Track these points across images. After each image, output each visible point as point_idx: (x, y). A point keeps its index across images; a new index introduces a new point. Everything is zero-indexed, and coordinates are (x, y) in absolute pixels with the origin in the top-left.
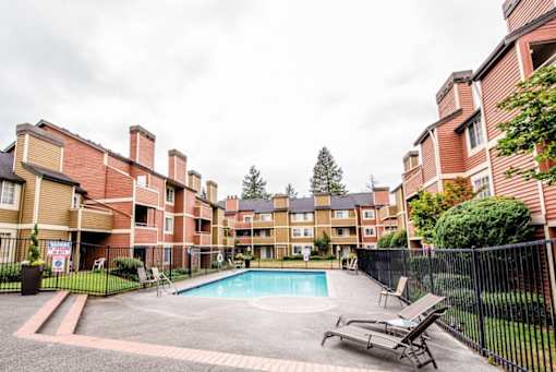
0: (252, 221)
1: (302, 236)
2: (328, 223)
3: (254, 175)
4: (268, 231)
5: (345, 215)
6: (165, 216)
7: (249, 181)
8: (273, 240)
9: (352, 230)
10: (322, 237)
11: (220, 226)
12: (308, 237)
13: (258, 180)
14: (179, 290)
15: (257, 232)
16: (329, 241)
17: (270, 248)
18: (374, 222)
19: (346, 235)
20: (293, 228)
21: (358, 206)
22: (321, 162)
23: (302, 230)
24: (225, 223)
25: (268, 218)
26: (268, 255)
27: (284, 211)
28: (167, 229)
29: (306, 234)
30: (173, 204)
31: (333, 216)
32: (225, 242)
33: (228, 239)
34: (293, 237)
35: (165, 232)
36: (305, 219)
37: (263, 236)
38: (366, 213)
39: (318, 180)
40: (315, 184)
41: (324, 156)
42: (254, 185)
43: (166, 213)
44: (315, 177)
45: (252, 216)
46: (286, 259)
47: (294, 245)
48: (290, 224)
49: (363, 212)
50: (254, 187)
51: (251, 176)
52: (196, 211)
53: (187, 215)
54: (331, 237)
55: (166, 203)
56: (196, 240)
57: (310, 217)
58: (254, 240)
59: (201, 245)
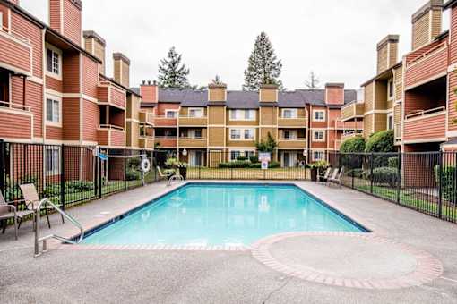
0: (177, 116)
1: (242, 139)
2: (274, 123)
3: (174, 59)
4: (198, 131)
5: (294, 114)
6: (46, 96)
7: (166, 67)
8: (206, 142)
9: (301, 133)
10: (266, 140)
11: (135, 120)
12: (250, 140)
13: (179, 67)
14: (86, 229)
15: (184, 131)
16: (274, 145)
17: (201, 153)
18: (324, 125)
19: (294, 138)
20: (231, 127)
21: (308, 105)
22: (258, 51)
23: (241, 130)
24: (141, 116)
25: (199, 114)
26: (198, 163)
27: (221, 105)
28: (50, 118)
29: (246, 136)
30: (59, 77)
31: (280, 115)
32: (141, 143)
33: (147, 139)
34: (230, 139)
35: (46, 123)
36: (247, 116)
37: (192, 136)
38: (317, 113)
39: (253, 73)
40: (249, 78)
41: (262, 44)
42: (174, 74)
43: (45, 90)
44: (250, 69)
45: (177, 110)
46: (222, 166)
47: (231, 149)
48: (228, 123)
49: (314, 111)
50: (174, 75)
51: (169, 60)
52: (100, 93)
53: (85, 97)
54: (277, 141)
55: (46, 72)
56: (101, 137)
57: (252, 115)
58: (180, 142)
59: (110, 146)
